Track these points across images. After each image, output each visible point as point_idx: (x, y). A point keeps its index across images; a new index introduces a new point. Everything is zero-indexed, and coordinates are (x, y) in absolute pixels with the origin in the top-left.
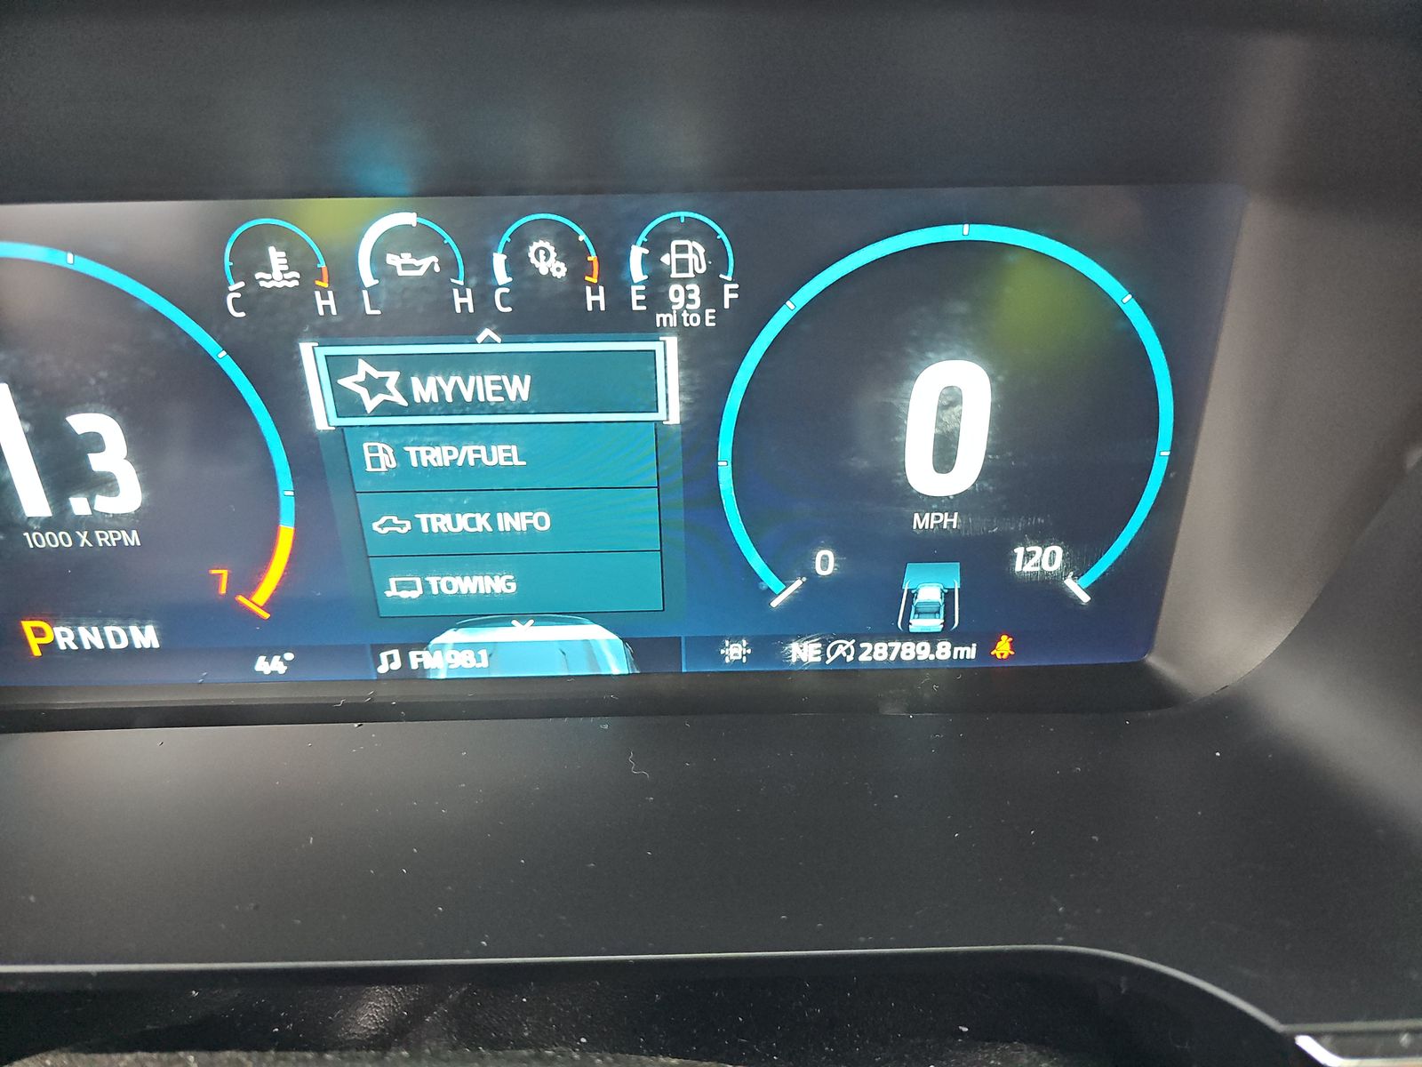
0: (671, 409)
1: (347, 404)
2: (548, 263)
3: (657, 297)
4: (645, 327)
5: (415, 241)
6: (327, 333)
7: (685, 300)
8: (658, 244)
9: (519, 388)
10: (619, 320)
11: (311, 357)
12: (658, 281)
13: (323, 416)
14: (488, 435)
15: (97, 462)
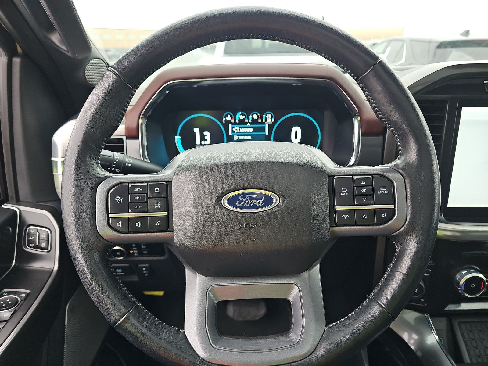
0: (267, 133)
1: (233, 132)
2: (255, 117)
3: (266, 121)
4: (264, 124)
5: (242, 114)
6: (232, 124)
7: (269, 121)
8: (266, 115)
9: (251, 130)
10: (262, 123)
11: (230, 126)
12: (266, 118)
13: (230, 134)
14: (247, 135)
15: (206, 138)
